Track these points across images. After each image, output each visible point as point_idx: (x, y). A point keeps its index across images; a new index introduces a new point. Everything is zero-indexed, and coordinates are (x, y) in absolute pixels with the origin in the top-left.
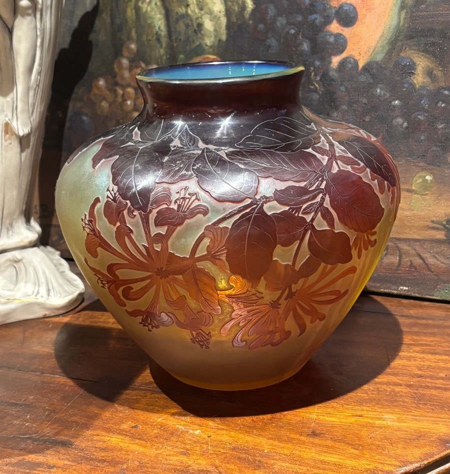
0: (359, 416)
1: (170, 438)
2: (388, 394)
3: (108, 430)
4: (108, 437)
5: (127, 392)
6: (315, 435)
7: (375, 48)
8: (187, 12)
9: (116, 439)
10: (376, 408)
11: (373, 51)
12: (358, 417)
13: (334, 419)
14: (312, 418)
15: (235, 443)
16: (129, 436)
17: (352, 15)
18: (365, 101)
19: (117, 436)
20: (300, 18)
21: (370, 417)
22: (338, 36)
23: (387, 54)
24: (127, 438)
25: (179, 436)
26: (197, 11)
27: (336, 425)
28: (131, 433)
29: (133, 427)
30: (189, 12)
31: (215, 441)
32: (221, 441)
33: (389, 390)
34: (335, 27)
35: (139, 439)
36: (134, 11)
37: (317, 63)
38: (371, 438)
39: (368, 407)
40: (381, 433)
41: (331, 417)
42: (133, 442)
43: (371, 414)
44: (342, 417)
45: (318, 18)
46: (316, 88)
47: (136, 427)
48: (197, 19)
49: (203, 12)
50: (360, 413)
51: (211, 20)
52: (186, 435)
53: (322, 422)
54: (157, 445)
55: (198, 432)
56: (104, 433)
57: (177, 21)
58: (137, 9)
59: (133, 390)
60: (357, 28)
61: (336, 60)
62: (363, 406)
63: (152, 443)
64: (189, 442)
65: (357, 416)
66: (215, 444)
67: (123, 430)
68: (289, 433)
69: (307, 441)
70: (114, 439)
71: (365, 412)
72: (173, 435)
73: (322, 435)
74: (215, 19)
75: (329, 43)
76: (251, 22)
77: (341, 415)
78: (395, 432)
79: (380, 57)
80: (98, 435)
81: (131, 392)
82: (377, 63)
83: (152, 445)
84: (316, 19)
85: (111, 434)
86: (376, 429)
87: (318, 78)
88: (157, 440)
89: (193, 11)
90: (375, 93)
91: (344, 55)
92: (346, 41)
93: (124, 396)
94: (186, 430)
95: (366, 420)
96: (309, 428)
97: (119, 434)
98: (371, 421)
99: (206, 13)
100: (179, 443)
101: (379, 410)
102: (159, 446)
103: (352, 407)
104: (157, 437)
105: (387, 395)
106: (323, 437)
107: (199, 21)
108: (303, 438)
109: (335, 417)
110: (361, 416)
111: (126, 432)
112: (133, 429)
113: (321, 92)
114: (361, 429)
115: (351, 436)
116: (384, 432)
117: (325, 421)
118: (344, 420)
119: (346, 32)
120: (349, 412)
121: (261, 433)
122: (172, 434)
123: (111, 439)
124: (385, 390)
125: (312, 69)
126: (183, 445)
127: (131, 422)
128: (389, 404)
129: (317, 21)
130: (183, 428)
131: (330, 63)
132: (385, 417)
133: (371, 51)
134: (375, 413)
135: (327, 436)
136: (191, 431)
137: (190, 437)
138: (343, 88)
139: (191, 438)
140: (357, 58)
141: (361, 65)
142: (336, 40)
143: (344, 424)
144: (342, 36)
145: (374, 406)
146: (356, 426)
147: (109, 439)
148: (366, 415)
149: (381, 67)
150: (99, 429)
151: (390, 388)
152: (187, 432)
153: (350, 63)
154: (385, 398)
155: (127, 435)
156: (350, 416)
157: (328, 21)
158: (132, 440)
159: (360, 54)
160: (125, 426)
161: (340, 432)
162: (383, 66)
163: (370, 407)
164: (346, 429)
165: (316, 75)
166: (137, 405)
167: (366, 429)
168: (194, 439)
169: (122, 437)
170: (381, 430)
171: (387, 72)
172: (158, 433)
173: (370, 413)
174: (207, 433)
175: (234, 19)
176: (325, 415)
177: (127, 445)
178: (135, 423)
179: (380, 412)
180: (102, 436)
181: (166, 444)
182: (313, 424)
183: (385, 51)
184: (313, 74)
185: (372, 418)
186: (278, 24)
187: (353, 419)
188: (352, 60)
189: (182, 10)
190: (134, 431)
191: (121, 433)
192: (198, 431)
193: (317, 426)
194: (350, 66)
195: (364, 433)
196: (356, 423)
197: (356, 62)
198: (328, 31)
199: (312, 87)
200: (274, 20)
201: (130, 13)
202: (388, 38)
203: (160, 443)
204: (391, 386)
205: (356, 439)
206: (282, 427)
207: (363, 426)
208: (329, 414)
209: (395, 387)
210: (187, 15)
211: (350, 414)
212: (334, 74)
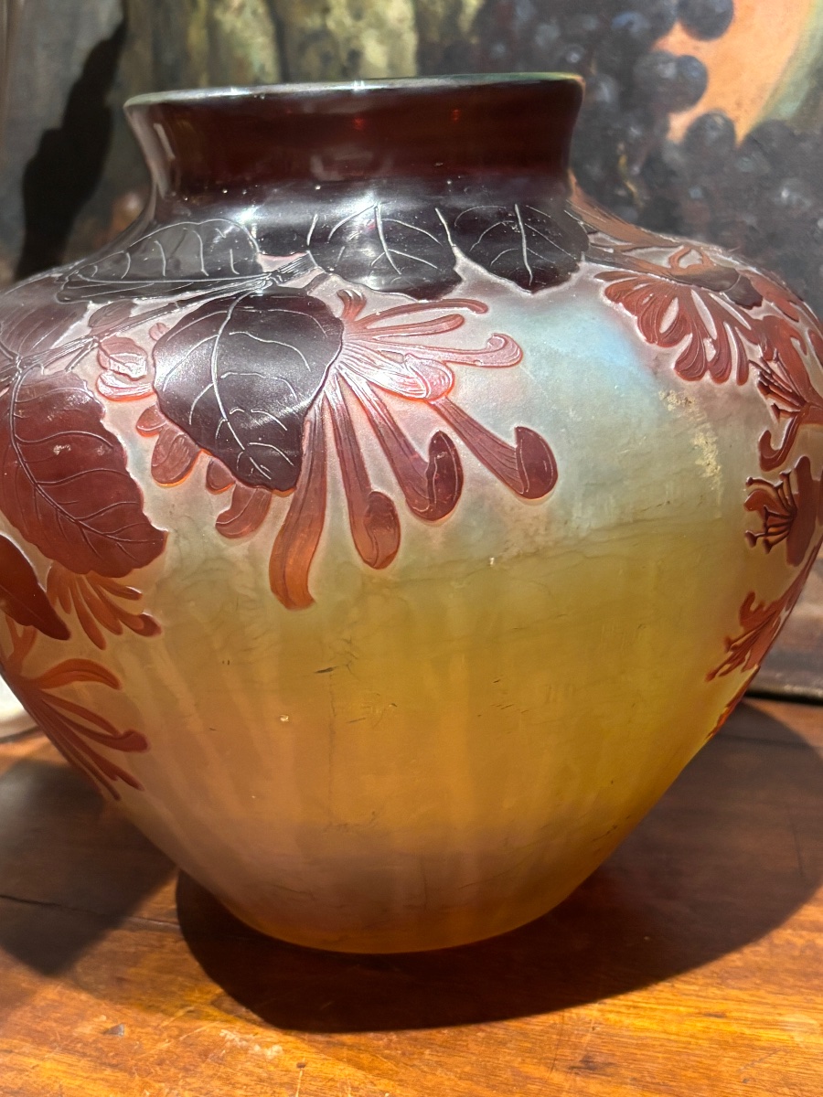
0: (717, 1015)
1: (196, 1067)
2: (797, 953)
3: (41, 1039)
4: (35, 1056)
5: (116, 933)
6: (590, 1068)
7: (776, 90)
8: (324, 26)
9: (54, 1065)
10: (762, 993)
11: (772, 96)
12: (712, 1019)
13: (645, 1023)
14: (587, 1020)
15: (369, 1086)
16: (90, 1056)
17: (719, 10)
18: (750, 220)
19: (57, 1057)
20: (591, 24)
21: (746, 1019)
22: (685, 62)
23: (806, 101)
24: (84, 1062)
25: (220, 1061)
26: (348, 21)
27: (649, 1041)
28: (97, 1049)
29: (106, 1032)
30: (331, 24)
31: (314, 1078)
32: (332, 1080)
33: (799, 942)
34: (677, 41)
35: (113, 1066)
36: (204, 33)
37: (635, 132)
38: (745, 1081)
39: (740, 989)
40: (774, 1067)
41: (638, 1016)
42: (95, 1076)
43: (751, 1012)
44: (668, 1017)
45: (635, 21)
46: (631, 194)
47: (114, 1031)
48: (348, 40)
49: (361, 24)
50: (718, 1007)
51: (381, 41)
52: (242, 1058)
53: (612, 1031)
54: (157, 1085)
55: (273, 1052)
56: (27, 1048)
57: (302, 48)
58: (212, 26)
59: (132, 930)
60: (733, 40)
61: (679, 123)
62: (728, 986)
63: (147, 1079)
64: (244, 1080)
65: (710, 1015)
66: (314, 1088)
67: (78, 1040)
68: (519, 1059)
69: (567, 1085)
70: (48, 1065)
71: (730, 1005)
72: (206, 1056)
73: (610, 1070)
74: (390, 37)
75: (662, 81)
76: (474, 41)
77: (665, 1011)
78: (814, 1066)
79: (788, 110)
80: (11, 1052)
81: (127, 933)
82: (781, 124)
83: (145, 1086)
84: (630, 24)
85: (46, 1049)
86: (762, 1054)
87: (636, 169)
88: (160, 1072)
89: (340, 23)
90: (776, 200)
91: (700, 109)
92: (704, 75)
93: (106, 946)
94: (244, 1043)
95: (735, 1028)
96: (576, 1047)
97: (66, 1050)
98: (747, 1031)
99: (370, 26)
100: (216, 1083)
101: (771, 999)
102: (160, 1089)
103: (697, 988)
104: (161, 1063)
105: (794, 958)
106: (611, 1075)
107: (353, 45)
108: (557, 1077)
109: (649, 1018)
110: (720, 1015)
111: (86, 1044)
112: (107, 1036)
113: (641, 204)
114: (720, 1052)
115: (689, 1073)
116: (782, 1064)
117: (620, 1028)
118: (673, 1028)
119: (706, 51)
120: (690, 1003)
121: (442, 1059)
122: (205, 1054)
123: (41, 1063)
124: (789, 943)
125: (621, 146)
126: (226, 1088)
127: (104, 1018)
128: (800, 984)
129: (635, 29)
130: (237, 1039)
131: (666, 129)
132: (786, 1019)
133: (767, 96)
134: (760, 1009)
135: (623, 1071)
136: (257, 1048)
137: (249, 1066)
138: (696, 193)
139: (251, 1068)
140: (731, 115)
141: (742, 131)
142: (680, 73)
143: (673, 1037)
144: (695, 64)
145: (758, 987)
146: (705, 1044)
147: (34, 1062)
148: (735, 1014)
149: (792, 135)
150: (19, 1033)
151: (801, 937)
152: (245, 1050)
153: (714, 127)
154: (789, 966)
155: (84, 1055)
156: (690, 1015)
157: (660, 27)
158: (95, 1070)
159: (739, 105)
160: (86, 1029)
161: (660, 1061)
162: (797, 132)
163: (746, 989)
164: (679, 1053)
165: (631, 162)
166: (133, 970)
167: (733, 1054)
168: (261, 1070)
169: (71, 1059)
170: (774, 1058)
171: (807, 146)
172: (168, 1051)
173: (745, 1007)
174: (298, 1054)
175: (434, 36)
176: (623, 1010)
177: (78, 1083)
178: (115, 1021)
179: (774, 1006)
180: (19, 1053)
181: (181, 1083)
182: (588, 1037)
183: (802, 95)
184: (623, 160)
185: (752, 1024)
186: (540, 41)
187: (700, 1024)
188: (719, 121)
189: (313, 22)
190: (106, 1042)
191: (69, 1046)
192: (276, 1048)
193: (599, 1041)
194: (713, 135)
195: (727, 1065)
196: (704, 1036)
197: (729, 126)
198: (662, 53)
199: (621, 193)
200: (530, 31)
201: (196, 36)
202: (809, 61)
203: (167, 1080)
204: (804, 933)
205: (707, 1082)
206: (503, 1043)
207: (725, 1044)
208: (635, 1007)
209: (816, 935)
210: (323, 33)
211: (692, 1010)
212: (674, 157)
